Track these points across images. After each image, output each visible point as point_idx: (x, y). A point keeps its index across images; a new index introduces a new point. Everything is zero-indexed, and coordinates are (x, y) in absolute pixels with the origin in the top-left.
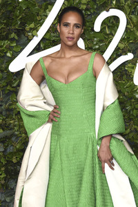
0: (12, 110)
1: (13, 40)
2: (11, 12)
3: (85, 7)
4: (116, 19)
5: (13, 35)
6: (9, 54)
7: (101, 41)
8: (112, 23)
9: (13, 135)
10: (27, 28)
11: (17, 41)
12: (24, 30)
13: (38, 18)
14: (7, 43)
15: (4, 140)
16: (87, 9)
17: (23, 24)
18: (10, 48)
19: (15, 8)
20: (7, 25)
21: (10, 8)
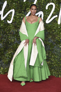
1: (23, 13)
2: (22, 5)
3: (43, 2)
4: (52, 5)
5: (23, 12)
6: (22, 17)
7: (48, 12)
8: (51, 7)
10: (27, 9)
11: (24, 13)
12: (26, 10)
14: (21, 14)
16: (43, 3)
17: (25, 8)
18: (22, 15)
19: (23, 4)
20: (21, 9)
21: (21, 4)
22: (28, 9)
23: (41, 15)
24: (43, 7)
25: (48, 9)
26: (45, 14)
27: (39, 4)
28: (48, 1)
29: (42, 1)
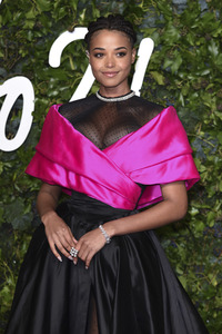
23: (21, 97)
24: (32, 53)
25: (64, 63)
26: (45, 96)
27: (7, 36)
28: (66, 18)
29: (31, 14)
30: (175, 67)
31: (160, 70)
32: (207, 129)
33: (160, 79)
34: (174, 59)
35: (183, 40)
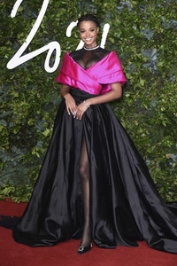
0: (11, 96)
1: (8, 46)
2: (6, 26)
3: (59, 19)
5: (8, 42)
6: (6, 57)
7: (71, 44)
9: (12, 114)
10: (18, 37)
11: (12, 47)
12: (16, 38)
13: (26, 29)
14: (4, 48)
15: (6, 118)
16: (60, 21)
17: (15, 34)
18: (6, 52)
19: (8, 23)
20: (4, 35)
21: (5, 23)
22: (22, 35)
24: (59, 32)
25: (72, 35)
26: (65, 49)
27: (49, 24)
28: (73, 16)
29: (58, 15)
30: (119, 35)
31: (113, 37)
32: (133, 61)
33: (113, 41)
34: (118, 32)
35: (122, 24)
